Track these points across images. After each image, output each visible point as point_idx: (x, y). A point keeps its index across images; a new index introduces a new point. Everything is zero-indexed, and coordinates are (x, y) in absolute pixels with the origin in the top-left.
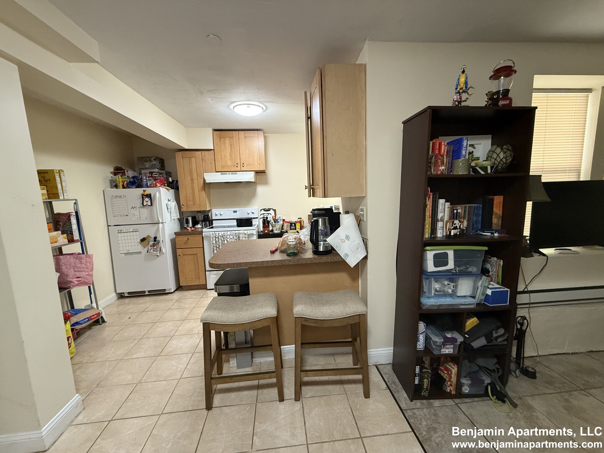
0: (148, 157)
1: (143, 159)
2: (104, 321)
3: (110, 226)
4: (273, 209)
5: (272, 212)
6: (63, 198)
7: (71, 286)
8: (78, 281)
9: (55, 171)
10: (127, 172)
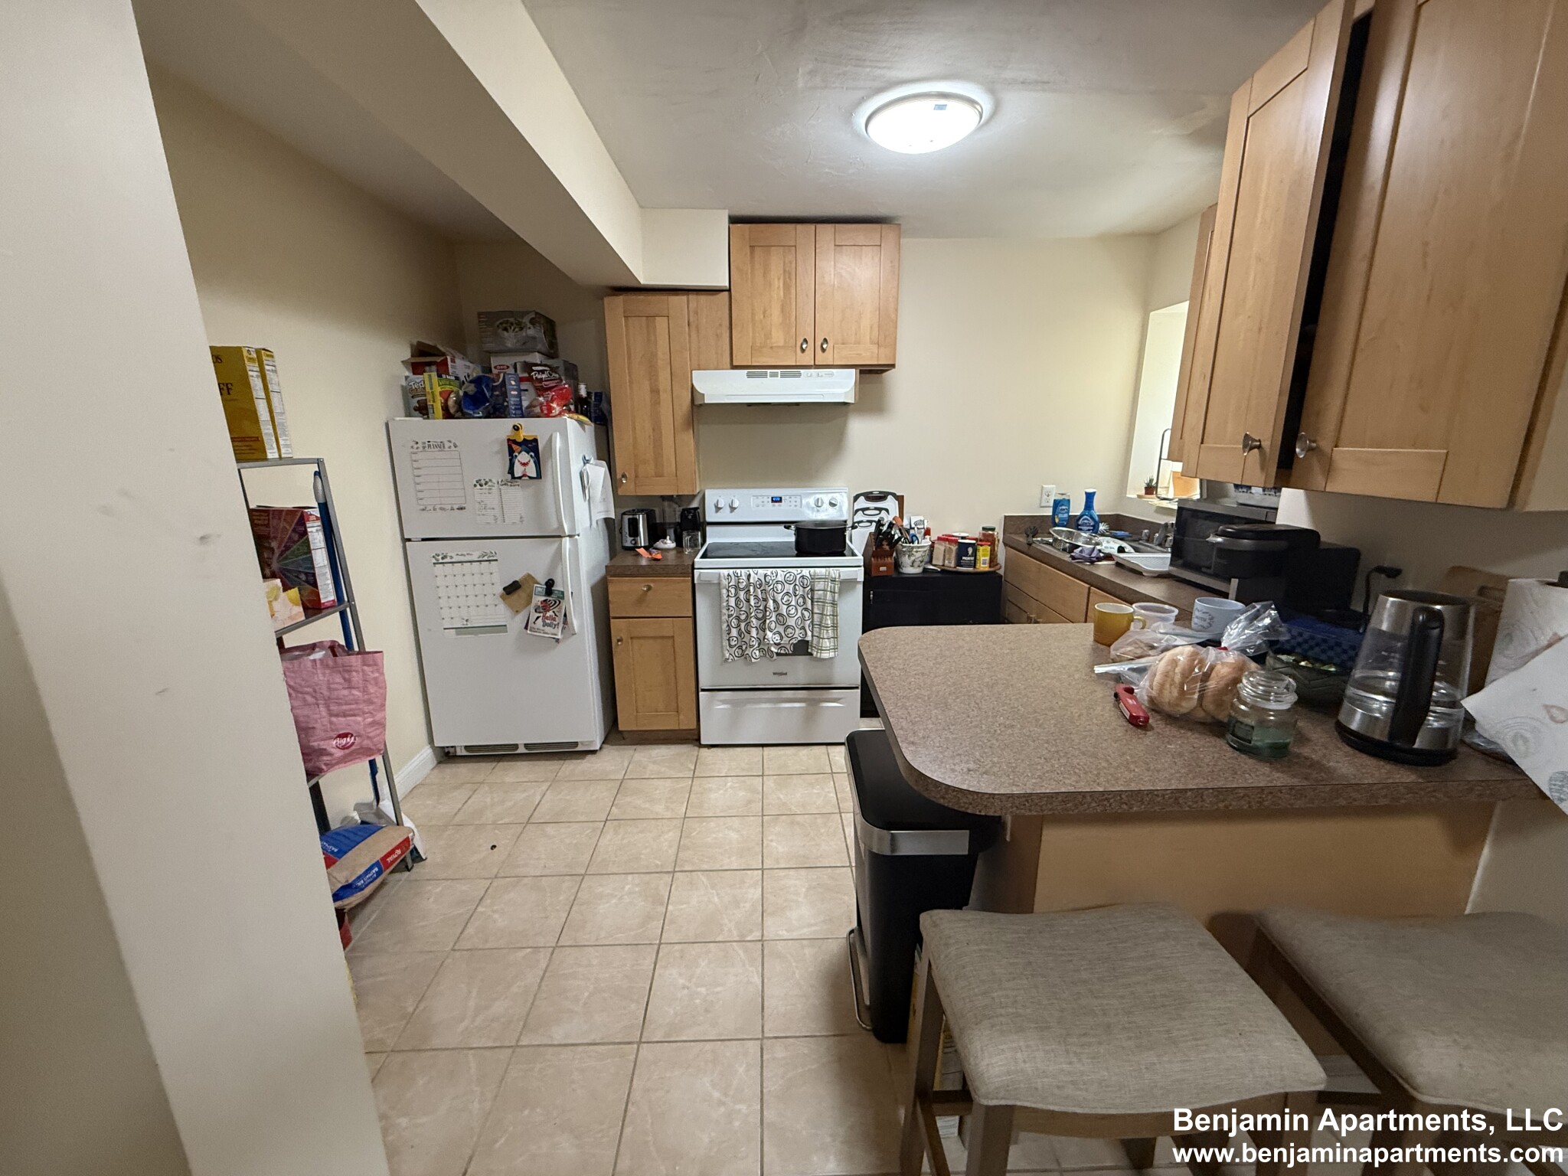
0: (511, 313)
1: (498, 321)
2: (416, 856)
3: (409, 540)
4: (894, 495)
5: (891, 504)
6: (277, 456)
7: (324, 767)
8: (344, 748)
9: (245, 354)
10: (453, 361)
